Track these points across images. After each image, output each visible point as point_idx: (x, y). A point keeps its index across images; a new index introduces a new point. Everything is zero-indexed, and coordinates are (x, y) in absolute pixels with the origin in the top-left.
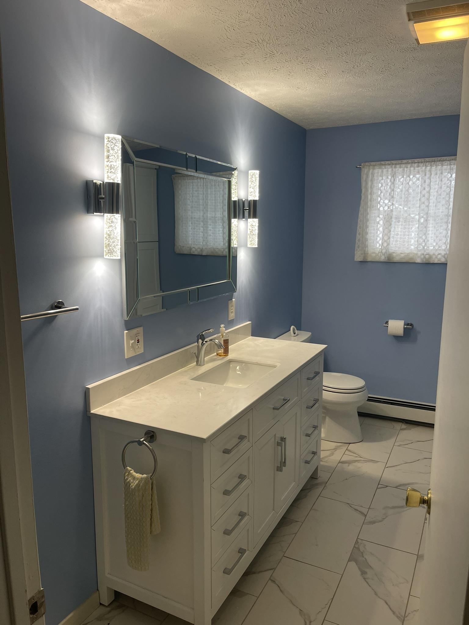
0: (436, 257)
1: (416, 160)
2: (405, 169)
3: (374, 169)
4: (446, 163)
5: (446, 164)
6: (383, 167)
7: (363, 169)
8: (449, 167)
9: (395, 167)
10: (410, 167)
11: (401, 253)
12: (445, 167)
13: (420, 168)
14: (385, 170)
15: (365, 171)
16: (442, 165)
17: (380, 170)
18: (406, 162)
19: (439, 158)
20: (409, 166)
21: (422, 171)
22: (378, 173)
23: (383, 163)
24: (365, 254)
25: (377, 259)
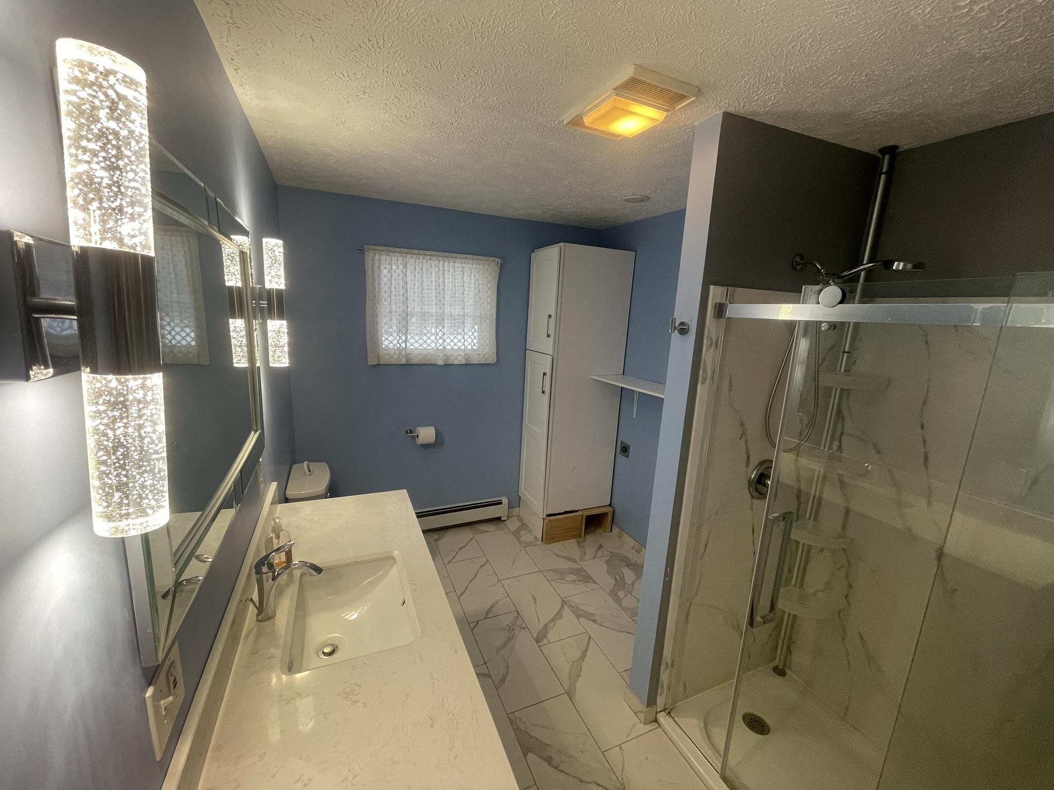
0: (456, 358)
1: (428, 253)
2: (417, 260)
3: (380, 255)
4: (458, 260)
5: (458, 262)
6: (392, 254)
7: (367, 253)
8: (460, 265)
9: (406, 257)
10: (423, 259)
11: (419, 355)
12: (457, 265)
13: (432, 262)
14: (393, 258)
15: (369, 256)
16: (454, 262)
17: (388, 258)
18: (417, 252)
19: (451, 254)
20: (421, 257)
21: (435, 266)
22: (386, 260)
23: (391, 249)
24: (378, 356)
25: (393, 361)
